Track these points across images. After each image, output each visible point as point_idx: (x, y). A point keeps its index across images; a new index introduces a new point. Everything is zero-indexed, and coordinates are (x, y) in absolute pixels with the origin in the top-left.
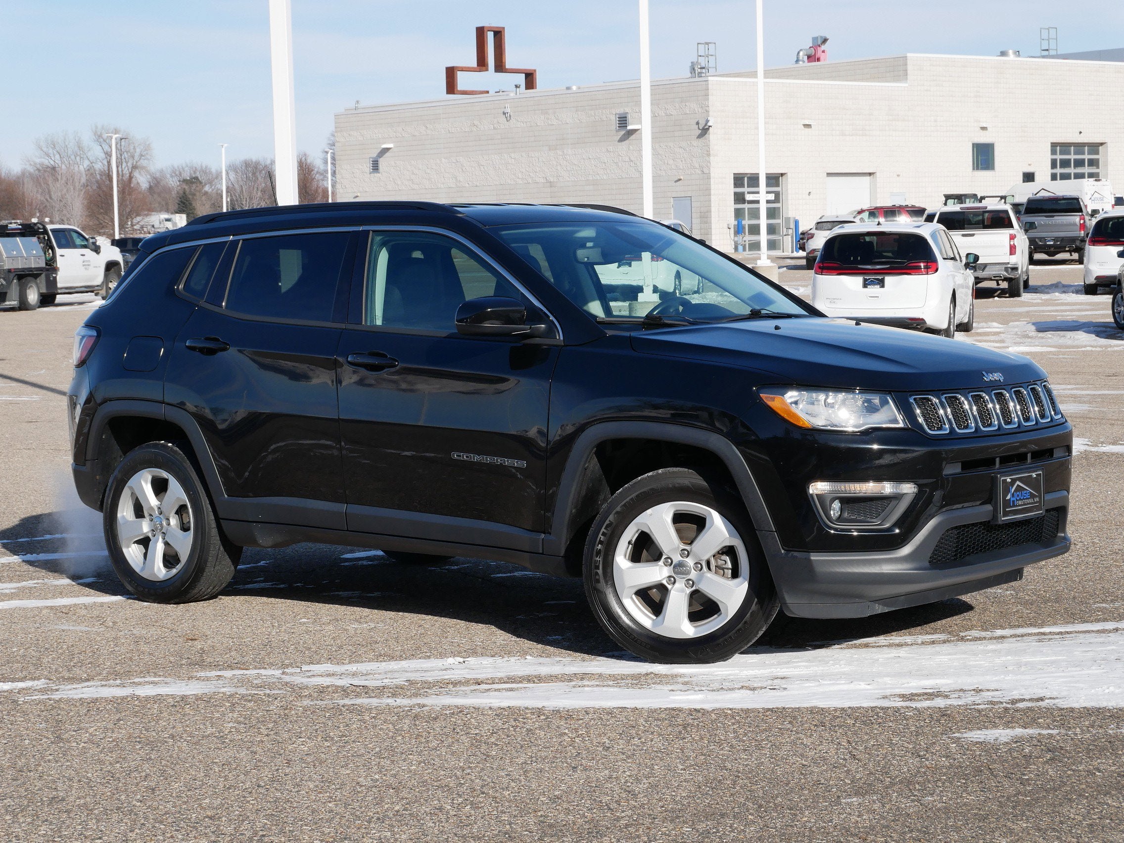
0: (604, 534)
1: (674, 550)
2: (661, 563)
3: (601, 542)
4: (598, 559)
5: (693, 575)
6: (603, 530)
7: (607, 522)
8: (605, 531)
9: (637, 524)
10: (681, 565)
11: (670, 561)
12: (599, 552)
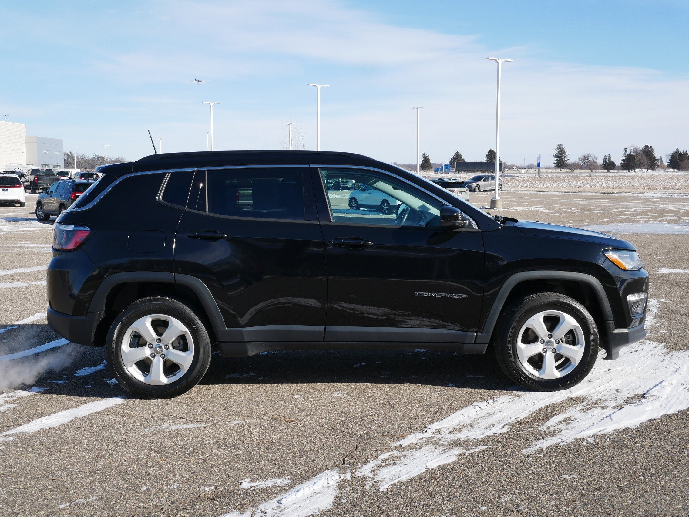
0: (511, 332)
1: (545, 336)
2: (539, 343)
3: (510, 337)
4: (509, 345)
5: (555, 346)
6: (510, 330)
7: (512, 326)
8: (511, 331)
9: (526, 325)
10: (548, 342)
11: (543, 341)
12: (509, 342)
